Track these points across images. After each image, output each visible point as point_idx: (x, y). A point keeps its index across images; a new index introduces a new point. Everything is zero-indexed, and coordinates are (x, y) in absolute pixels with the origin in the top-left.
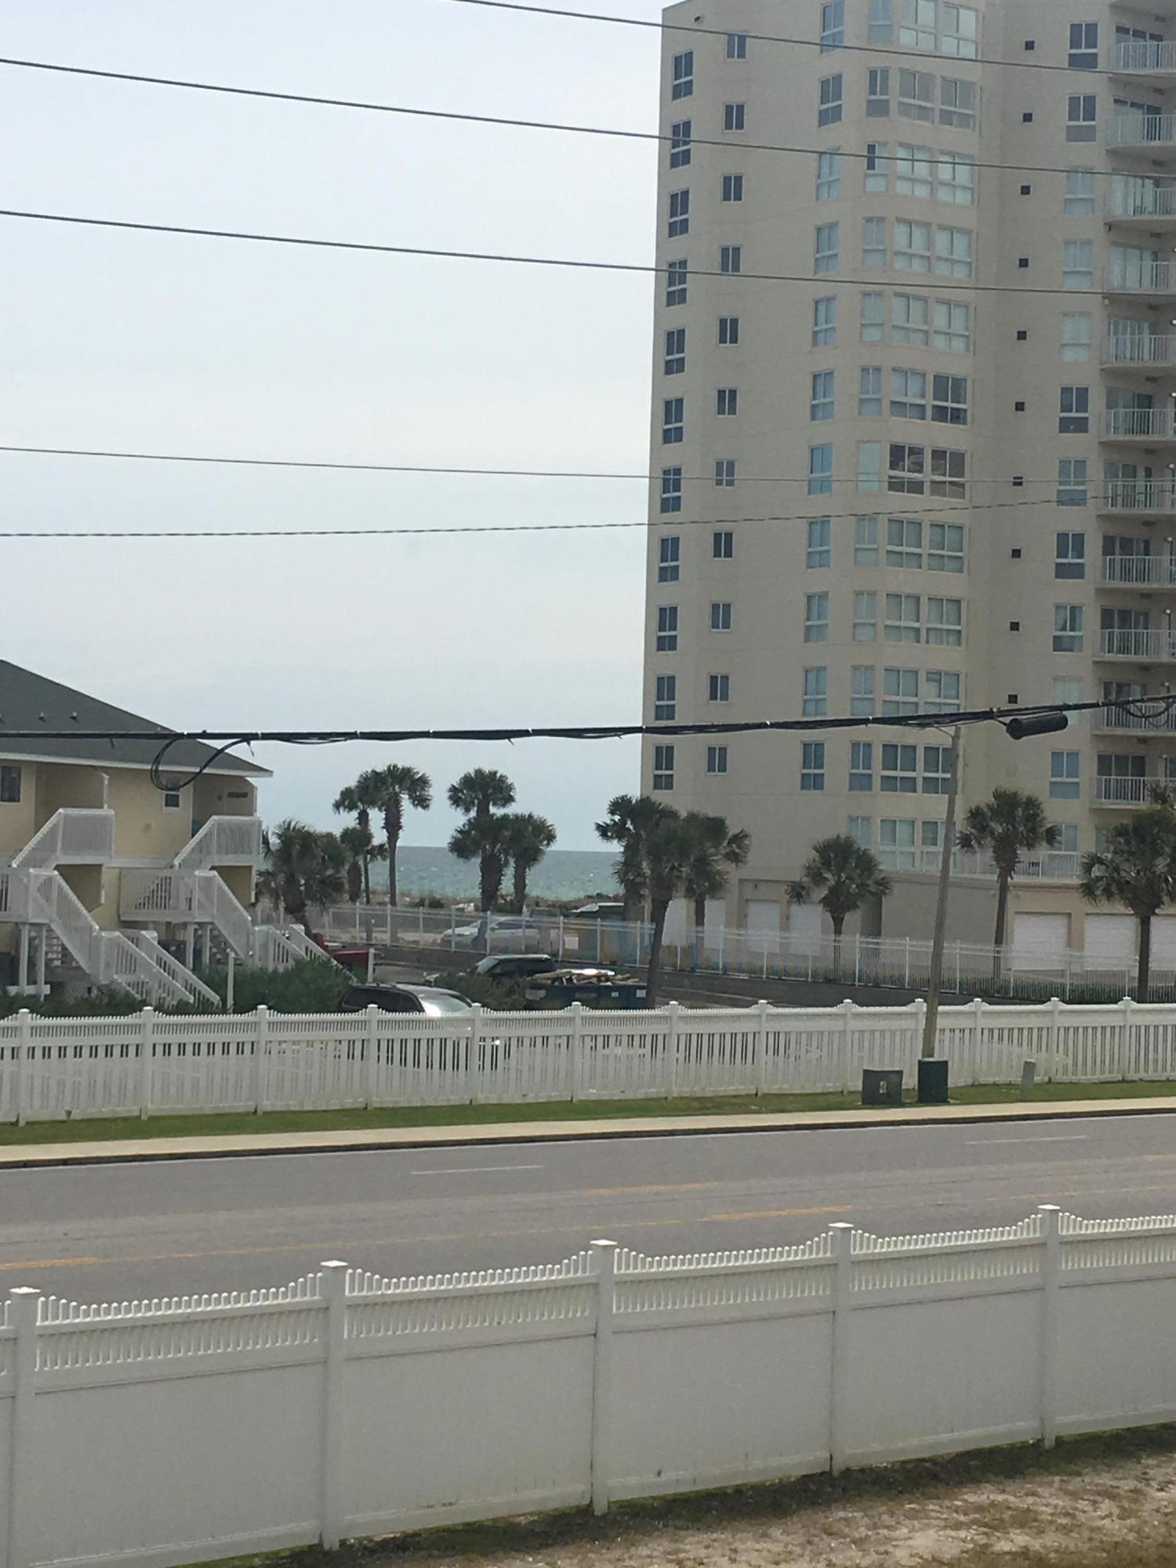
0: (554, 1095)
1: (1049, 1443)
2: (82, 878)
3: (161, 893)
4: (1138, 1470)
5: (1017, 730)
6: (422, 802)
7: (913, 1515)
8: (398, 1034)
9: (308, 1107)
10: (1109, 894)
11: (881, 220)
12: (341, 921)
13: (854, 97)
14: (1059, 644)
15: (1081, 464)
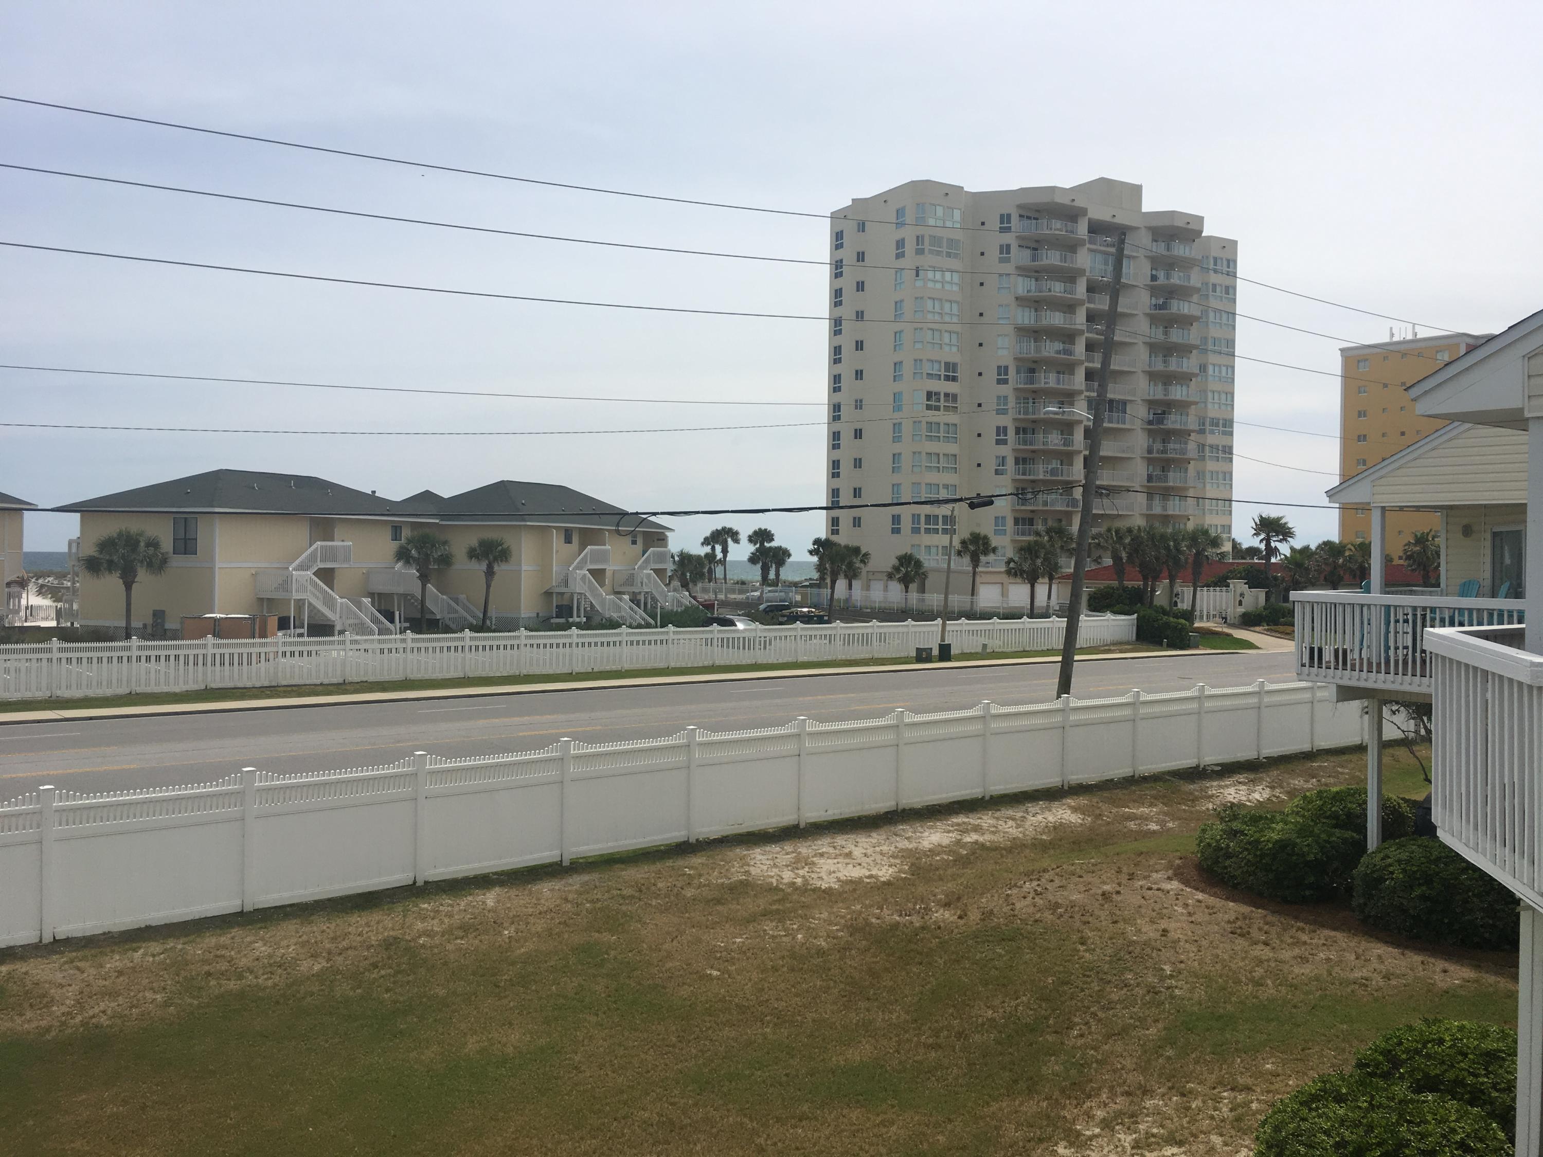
0: (790, 660)
1: (987, 798)
2: (598, 574)
3: (630, 580)
4: (1023, 808)
5: (972, 506)
6: (737, 541)
7: (931, 827)
8: (725, 636)
9: (689, 666)
10: (1015, 575)
11: (922, 298)
12: (705, 590)
13: (910, 248)
14: (997, 472)
15: (1006, 398)
